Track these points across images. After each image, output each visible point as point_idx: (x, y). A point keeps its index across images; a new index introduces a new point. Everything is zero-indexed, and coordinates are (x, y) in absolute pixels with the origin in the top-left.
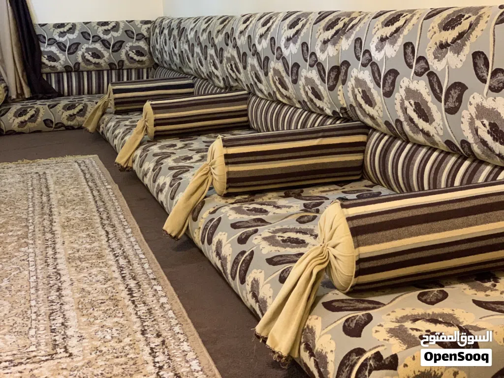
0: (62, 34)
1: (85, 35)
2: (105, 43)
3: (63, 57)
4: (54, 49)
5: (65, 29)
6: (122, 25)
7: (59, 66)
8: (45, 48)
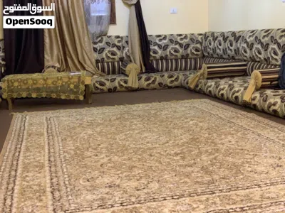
0: (160, 40)
1: (171, 41)
2: (181, 45)
3: (160, 52)
4: (156, 48)
5: (162, 38)
6: (189, 36)
7: (158, 56)
8: (152, 47)
